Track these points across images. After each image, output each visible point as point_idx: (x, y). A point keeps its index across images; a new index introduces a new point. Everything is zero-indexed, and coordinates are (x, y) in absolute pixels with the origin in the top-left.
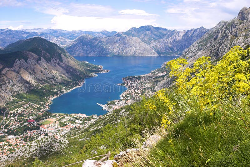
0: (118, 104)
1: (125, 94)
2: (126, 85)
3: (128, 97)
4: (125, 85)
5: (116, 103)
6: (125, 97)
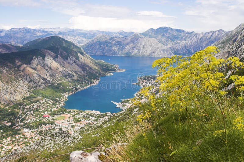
0: (132, 102)
1: (139, 93)
2: (141, 84)
5: (130, 102)
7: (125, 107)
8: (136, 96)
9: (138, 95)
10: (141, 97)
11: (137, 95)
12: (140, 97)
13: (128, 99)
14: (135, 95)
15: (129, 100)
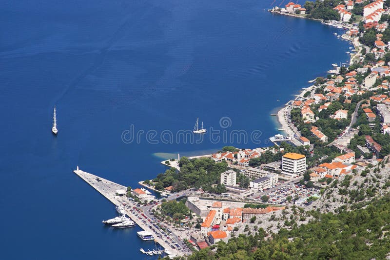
0: (243, 182)
1: (318, 98)
2: (347, 17)
3: (341, 126)
4: (336, 17)
5: (229, 179)
6: (316, 131)
7: (177, 221)
8: (290, 133)
9: (308, 116)
10: (324, 138)
11: (295, 117)
12: (314, 140)
13: (218, 157)
14: (282, 116)
15: (223, 168)
